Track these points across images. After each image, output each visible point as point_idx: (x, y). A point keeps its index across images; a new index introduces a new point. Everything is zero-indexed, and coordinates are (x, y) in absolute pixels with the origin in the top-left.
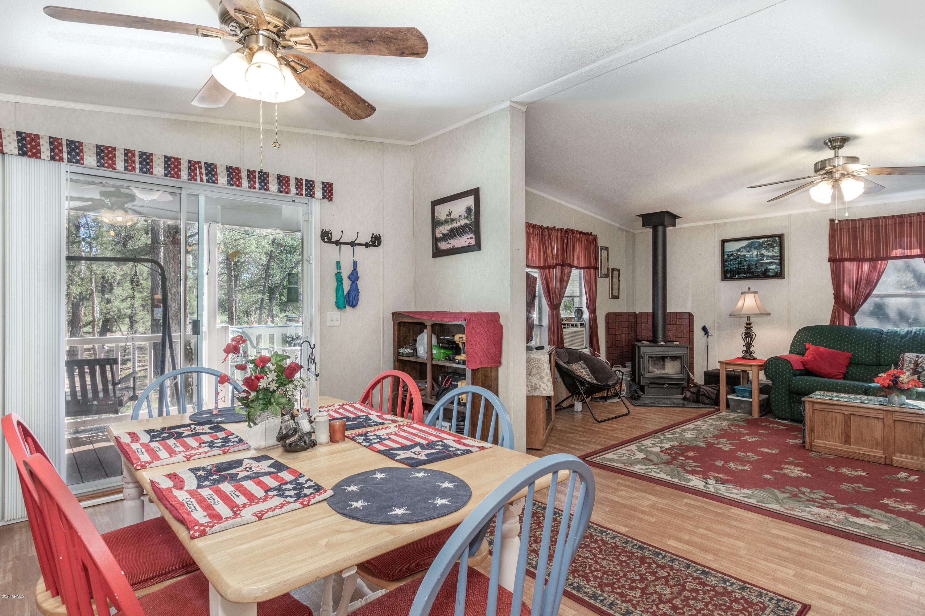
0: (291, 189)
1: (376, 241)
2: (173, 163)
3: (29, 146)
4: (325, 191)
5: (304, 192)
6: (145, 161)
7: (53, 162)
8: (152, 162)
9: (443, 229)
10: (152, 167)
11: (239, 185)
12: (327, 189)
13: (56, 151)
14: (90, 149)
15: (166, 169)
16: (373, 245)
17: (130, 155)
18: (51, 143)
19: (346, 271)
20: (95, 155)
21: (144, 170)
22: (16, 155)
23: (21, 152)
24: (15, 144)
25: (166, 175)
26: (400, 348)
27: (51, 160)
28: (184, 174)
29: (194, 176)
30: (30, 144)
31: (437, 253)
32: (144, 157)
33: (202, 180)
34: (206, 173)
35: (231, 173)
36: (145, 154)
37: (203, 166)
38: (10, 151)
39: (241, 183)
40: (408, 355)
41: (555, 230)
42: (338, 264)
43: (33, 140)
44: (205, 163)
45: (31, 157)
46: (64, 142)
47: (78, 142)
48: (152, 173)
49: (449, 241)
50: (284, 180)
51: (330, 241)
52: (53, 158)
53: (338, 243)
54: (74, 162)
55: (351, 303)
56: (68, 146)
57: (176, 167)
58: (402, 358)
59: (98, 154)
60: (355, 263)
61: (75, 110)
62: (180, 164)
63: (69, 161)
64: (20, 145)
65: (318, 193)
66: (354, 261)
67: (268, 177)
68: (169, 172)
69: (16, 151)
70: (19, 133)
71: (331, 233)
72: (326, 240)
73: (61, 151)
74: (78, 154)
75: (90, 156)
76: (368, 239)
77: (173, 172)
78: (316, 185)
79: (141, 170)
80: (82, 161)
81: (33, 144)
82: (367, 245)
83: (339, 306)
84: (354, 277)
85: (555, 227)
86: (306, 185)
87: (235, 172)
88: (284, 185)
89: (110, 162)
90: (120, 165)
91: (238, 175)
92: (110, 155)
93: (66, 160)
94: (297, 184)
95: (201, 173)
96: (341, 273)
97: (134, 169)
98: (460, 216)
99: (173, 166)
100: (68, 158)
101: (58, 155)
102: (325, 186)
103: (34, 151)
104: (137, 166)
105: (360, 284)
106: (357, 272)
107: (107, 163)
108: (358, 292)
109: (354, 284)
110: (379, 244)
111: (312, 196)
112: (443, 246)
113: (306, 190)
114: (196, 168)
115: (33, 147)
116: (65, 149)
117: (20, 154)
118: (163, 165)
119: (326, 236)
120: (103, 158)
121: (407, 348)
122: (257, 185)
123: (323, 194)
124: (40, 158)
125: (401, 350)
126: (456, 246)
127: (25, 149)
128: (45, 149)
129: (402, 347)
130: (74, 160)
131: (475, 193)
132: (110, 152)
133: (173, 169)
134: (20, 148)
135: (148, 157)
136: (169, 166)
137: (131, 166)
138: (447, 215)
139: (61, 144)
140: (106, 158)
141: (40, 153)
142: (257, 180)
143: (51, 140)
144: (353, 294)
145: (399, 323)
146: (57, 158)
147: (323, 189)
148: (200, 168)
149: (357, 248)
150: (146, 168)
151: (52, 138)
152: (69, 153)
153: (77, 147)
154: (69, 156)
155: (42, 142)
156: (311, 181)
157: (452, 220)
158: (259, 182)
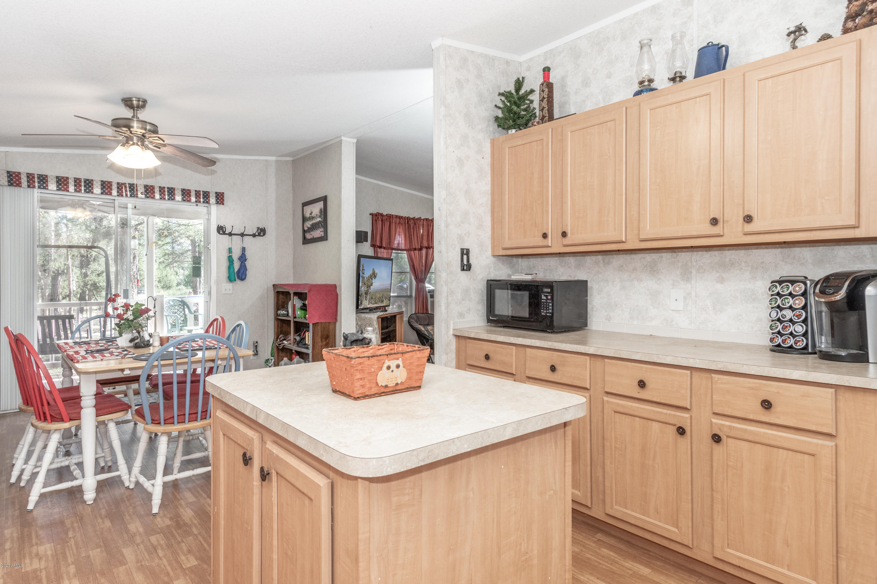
0: (192, 198)
1: (262, 232)
2: (107, 185)
3: (14, 180)
4: (218, 199)
5: (202, 200)
6: (88, 184)
7: (29, 189)
8: (93, 185)
9: (308, 224)
10: (93, 188)
11: (153, 198)
12: (220, 197)
13: (31, 181)
14: (52, 179)
15: (102, 189)
16: (259, 235)
17: (78, 181)
18: (28, 177)
19: (236, 255)
20: (56, 183)
21: (88, 190)
22: (6, 186)
23: (9, 184)
24: (6, 179)
25: (102, 193)
26: (278, 310)
27: (28, 187)
28: (115, 192)
29: (121, 193)
30: (15, 178)
31: (306, 241)
32: (87, 182)
33: (126, 195)
34: (130, 191)
35: (147, 189)
36: (88, 180)
37: (127, 185)
38: (3, 183)
39: (154, 196)
40: (283, 315)
41: (421, 220)
42: (230, 250)
43: (17, 176)
44: (129, 184)
45: (16, 186)
46: (36, 176)
47: (44, 175)
48: (92, 193)
49: (311, 233)
50: (187, 192)
51: (224, 233)
52: (29, 186)
53: (230, 234)
54: (42, 188)
55: (240, 278)
56: (38, 178)
57: (109, 187)
58: (280, 318)
59: (57, 182)
60: (244, 249)
61: (43, 153)
62: (111, 185)
63: (39, 187)
64: (9, 179)
65: (213, 200)
66: (243, 247)
67: (174, 191)
68: (104, 191)
69: (6, 183)
70: (8, 172)
71: (225, 227)
72: (221, 233)
73: (34, 182)
74: (44, 183)
75: (52, 184)
76: (255, 231)
77: (106, 191)
78: (211, 195)
79: (85, 190)
80: (47, 187)
81: (17, 178)
82: (254, 235)
83: (230, 279)
84: (243, 258)
85: (420, 218)
86: (203, 195)
87: (150, 188)
88: (187, 196)
89: (65, 187)
90: (72, 188)
91: (153, 191)
92: (65, 182)
93: (37, 187)
94: (196, 194)
95: (126, 191)
96: (232, 256)
97: (81, 190)
98: (317, 215)
99: (107, 187)
100: (38, 186)
101: (32, 184)
102: (218, 195)
103: (17, 182)
104: (83, 188)
105: (248, 264)
106: (245, 255)
107: (63, 187)
108: (246, 269)
109: (243, 264)
110: (264, 234)
111: (208, 203)
112: (308, 236)
113: (203, 198)
114: (122, 188)
115: (17, 180)
116: (36, 180)
117: (9, 185)
118: (100, 187)
119: (221, 230)
120: (60, 184)
121: (283, 310)
122: (167, 197)
123: (216, 200)
124: (21, 186)
125: (279, 312)
126: (315, 237)
127: (12, 182)
128: (24, 180)
129: (280, 310)
130: (42, 187)
131: (324, 199)
132: (65, 180)
133: (107, 189)
134: (9, 182)
135: (90, 182)
136: (104, 187)
137: (78, 188)
138: (310, 214)
139: (34, 177)
140: (62, 184)
141: (21, 184)
142: (166, 193)
143: (28, 175)
144: (242, 271)
145: (278, 292)
146: (31, 186)
147: (216, 197)
148: (126, 187)
149: (245, 238)
150: (89, 189)
151: (28, 173)
152: (39, 182)
153: (44, 179)
154: (39, 185)
155: (22, 176)
156: (207, 192)
157: (313, 218)
158: (168, 195)
